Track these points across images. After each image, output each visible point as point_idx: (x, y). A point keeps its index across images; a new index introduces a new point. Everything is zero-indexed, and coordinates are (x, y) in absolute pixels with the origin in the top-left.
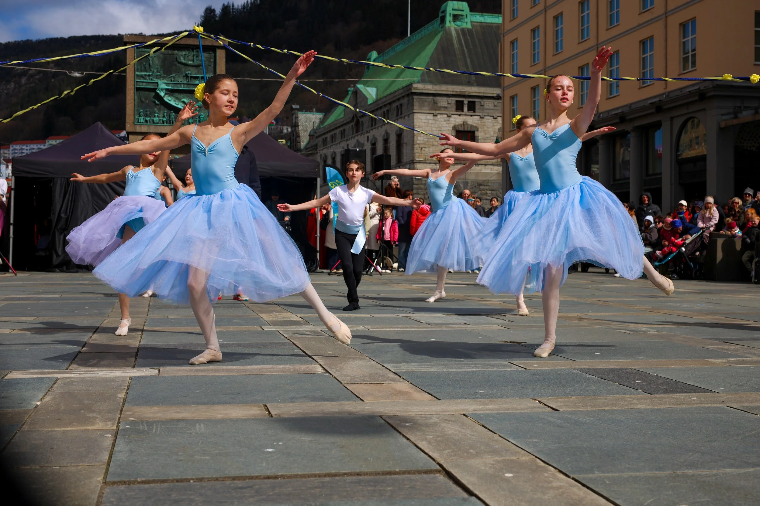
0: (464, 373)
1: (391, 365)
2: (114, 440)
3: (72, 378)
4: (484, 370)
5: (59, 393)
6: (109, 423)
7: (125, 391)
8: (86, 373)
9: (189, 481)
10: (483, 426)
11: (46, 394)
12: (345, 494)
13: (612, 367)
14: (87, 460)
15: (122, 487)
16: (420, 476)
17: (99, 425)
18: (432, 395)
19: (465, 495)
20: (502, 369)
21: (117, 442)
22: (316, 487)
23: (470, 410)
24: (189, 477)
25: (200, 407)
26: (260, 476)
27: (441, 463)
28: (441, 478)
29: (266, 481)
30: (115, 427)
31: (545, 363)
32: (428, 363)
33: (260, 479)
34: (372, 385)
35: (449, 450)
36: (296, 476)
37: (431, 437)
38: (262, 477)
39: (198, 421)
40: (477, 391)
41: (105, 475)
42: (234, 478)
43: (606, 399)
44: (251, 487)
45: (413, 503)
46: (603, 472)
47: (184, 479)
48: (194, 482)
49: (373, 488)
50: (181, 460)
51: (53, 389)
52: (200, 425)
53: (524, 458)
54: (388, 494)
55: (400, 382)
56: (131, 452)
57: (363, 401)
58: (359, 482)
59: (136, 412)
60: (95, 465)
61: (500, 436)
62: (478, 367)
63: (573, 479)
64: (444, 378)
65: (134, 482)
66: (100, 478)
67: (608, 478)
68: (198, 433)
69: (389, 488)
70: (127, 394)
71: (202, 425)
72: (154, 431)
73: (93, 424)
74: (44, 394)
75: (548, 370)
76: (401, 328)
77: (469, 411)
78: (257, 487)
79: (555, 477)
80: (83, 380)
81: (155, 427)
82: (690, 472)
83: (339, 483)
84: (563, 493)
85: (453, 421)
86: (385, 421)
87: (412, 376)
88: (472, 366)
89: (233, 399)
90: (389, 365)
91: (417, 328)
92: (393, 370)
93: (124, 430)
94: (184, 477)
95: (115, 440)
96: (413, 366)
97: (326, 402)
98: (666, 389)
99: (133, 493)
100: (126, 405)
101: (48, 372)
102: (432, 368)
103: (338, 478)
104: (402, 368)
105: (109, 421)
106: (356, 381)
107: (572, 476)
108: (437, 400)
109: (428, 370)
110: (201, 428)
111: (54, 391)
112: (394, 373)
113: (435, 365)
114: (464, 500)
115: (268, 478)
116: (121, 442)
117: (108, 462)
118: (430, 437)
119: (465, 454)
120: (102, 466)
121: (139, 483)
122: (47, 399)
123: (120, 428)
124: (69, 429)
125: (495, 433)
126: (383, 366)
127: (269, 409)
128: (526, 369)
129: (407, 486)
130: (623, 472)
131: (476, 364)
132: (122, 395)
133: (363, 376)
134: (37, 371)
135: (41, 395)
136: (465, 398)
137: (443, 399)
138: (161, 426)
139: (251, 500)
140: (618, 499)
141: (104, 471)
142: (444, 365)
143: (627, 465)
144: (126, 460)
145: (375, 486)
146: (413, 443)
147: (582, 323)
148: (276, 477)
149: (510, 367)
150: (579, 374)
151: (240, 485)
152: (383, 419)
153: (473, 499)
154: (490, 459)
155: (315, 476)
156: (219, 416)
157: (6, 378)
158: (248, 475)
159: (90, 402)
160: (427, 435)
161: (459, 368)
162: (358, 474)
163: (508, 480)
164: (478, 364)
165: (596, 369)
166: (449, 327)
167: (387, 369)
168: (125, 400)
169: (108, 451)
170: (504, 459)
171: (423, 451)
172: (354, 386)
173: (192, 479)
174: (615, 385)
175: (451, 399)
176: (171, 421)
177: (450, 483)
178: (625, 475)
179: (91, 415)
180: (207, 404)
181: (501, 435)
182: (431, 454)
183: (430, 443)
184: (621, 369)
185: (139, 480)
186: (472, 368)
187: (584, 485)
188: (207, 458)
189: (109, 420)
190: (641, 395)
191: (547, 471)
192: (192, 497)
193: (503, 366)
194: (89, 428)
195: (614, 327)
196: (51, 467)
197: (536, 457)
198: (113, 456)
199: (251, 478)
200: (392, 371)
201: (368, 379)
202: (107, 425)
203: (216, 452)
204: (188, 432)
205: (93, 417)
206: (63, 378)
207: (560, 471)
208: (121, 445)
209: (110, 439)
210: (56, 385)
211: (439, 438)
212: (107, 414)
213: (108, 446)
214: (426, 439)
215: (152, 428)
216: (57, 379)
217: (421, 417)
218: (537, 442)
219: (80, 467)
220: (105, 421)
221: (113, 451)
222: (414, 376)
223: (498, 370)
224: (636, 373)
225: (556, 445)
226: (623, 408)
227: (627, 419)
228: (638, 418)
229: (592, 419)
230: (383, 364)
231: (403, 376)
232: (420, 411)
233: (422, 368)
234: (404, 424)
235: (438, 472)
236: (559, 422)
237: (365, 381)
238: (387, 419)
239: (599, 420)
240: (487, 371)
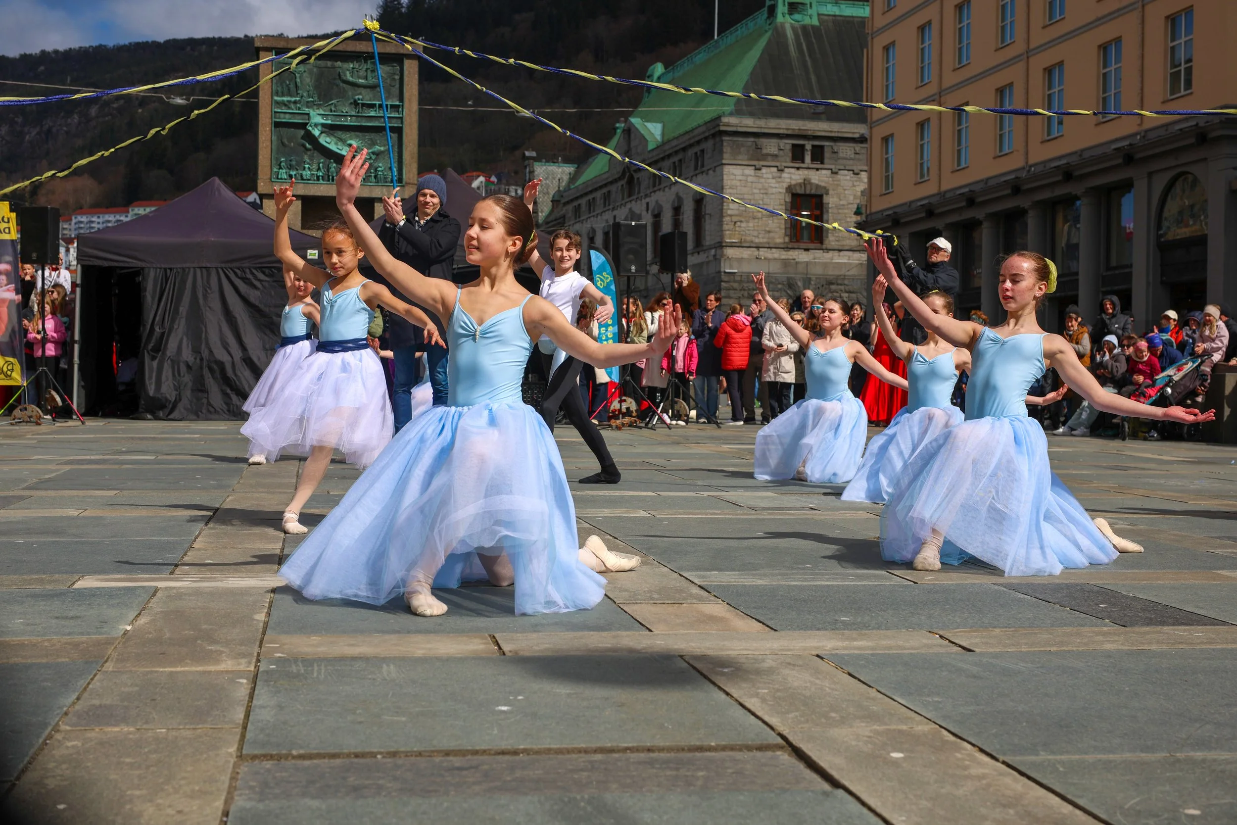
0: (814, 588)
1: (694, 573)
2: (251, 689)
3: (179, 588)
4: (847, 583)
5: (162, 612)
6: (243, 661)
7: (266, 610)
8: (202, 580)
9: (375, 757)
10: (850, 674)
11: (140, 614)
12: (629, 781)
14: (209, 719)
15: (268, 764)
16: (751, 754)
17: (227, 665)
18: (763, 624)
19: (827, 787)
20: (876, 583)
21: (256, 692)
22: (582, 770)
23: (828, 648)
24: (375, 750)
25: (387, 637)
26: (490, 750)
27: (785, 733)
28: (785, 758)
29: (499, 757)
30: (252, 668)
31: (946, 573)
32: (754, 572)
33: (490, 754)
34: (664, 605)
35: (797, 714)
36: (549, 751)
37: (766, 691)
38: (493, 752)
39: (385, 660)
40: (837, 618)
41: (239, 744)
42: (447, 753)
43: (1051, 634)
44: (476, 767)
45: (742, 798)
46: (1053, 753)
47: (368, 753)
48: (384, 757)
49: (674, 773)
50: (361, 723)
51: (150, 605)
52: (388, 666)
53: (920, 728)
54: (699, 783)
55: (710, 602)
56: (280, 707)
57: (651, 631)
58: (651, 763)
59: (284, 644)
60: (222, 728)
61: (879, 691)
62: (837, 578)
63: (1004, 763)
64: (781, 596)
65: (287, 757)
66: (233, 750)
67: (1062, 763)
68: (386, 680)
69: (701, 774)
70: (269, 614)
71: (392, 667)
72: (315, 675)
73: (217, 662)
74: (136, 614)
75: (952, 585)
76: (706, 514)
77: (826, 650)
78: (486, 767)
79: (973, 759)
80: (197, 592)
81: (316, 668)
82: (1199, 755)
83: (619, 764)
84: (989, 785)
85: (801, 666)
86: (689, 663)
87: (728, 592)
88: (827, 576)
89: (440, 625)
90: (690, 573)
91: (733, 514)
92: (697, 582)
93: (267, 672)
94: (367, 750)
95: (253, 689)
96: (729, 575)
97: (592, 633)
98: (1151, 619)
99: (284, 774)
100: (268, 632)
101: (143, 578)
102: (761, 579)
103: (616, 755)
104: (713, 579)
105: (242, 658)
106: (638, 599)
107: (1001, 758)
108: (773, 632)
109: (754, 583)
110: (390, 671)
111: (152, 608)
112: (699, 586)
113: (765, 575)
114: (825, 794)
115: (503, 753)
116: (263, 691)
117: (244, 723)
118: (763, 691)
119: (823, 720)
120: (234, 730)
121: (294, 757)
122: (142, 621)
123: (261, 669)
124: (179, 669)
125: (870, 686)
126: (681, 575)
127: (500, 642)
128: (915, 583)
129: (730, 771)
130: (1086, 753)
131: (833, 574)
132: (261, 617)
133: (650, 591)
134: (123, 576)
135: (132, 615)
136: (819, 629)
137: (782, 630)
138: (326, 666)
139: (477, 788)
140: (1081, 797)
141: (238, 737)
142: (780, 574)
143: (1093, 743)
144: (272, 720)
145: (677, 769)
146: (737, 700)
148: (515, 753)
149: (890, 579)
150: (1003, 591)
151: (457, 765)
152: (685, 661)
153: (840, 792)
154: (864, 729)
155: (580, 751)
156: (419, 653)
157: (75, 586)
158: (469, 748)
159: (211, 627)
160: (758, 688)
161: (806, 580)
162: (649, 750)
163: (895, 763)
164: (837, 574)
165: (1032, 584)
166: (786, 514)
167: (687, 581)
168: (266, 624)
169: (243, 705)
170: (887, 729)
171: (753, 714)
172: (635, 607)
173: (380, 753)
174: (1064, 611)
175: (795, 630)
176: (341, 659)
177: (801, 766)
178: (1090, 758)
179: (212, 648)
180: (398, 632)
181: (879, 689)
182: (766, 718)
183: (764, 700)
184: (1073, 586)
185: (294, 752)
186: (827, 581)
187: (1022, 774)
188: (404, 719)
189: (243, 655)
190: (1108, 627)
191: (959, 749)
192: (381, 782)
193: (878, 577)
194: (212, 668)
196: (152, 729)
197: (941, 726)
198: (251, 713)
199: (475, 753)
200: (696, 584)
201: (656, 596)
202: (239, 664)
203: (417, 709)
204: (370, 677)
205: (216, 651)
206: (166, 588)
207: (982, 750)
208: (263, 697)
209: (246, 686)
210: (155, 600)
211: (779, 694)
212: (238, 647)
213: (242, 698)
214: (757, 695)
215: (313, 669)
216: (156, 590)
217: (747, 658)
218: (940, 702)
219: (200, 730)
220: (236, 658)
221: (251, 706)
222: (733, 592)
223: (870, 583)
224: (1098, 592)
225: (972, 708)
226: (1080, 649)
227: (1088, 666)
228: (1107, 665)
229: (1030, 665)
230: (681, 573)
231: (714, 591)
232: (746, 649)
233: (745, 580)
234: (720, 669)
235: (780, 748)
236: (975, 670)
237: (652, 599)
238: (691, 662)
239: (1041, 667)
240: (851, 585)
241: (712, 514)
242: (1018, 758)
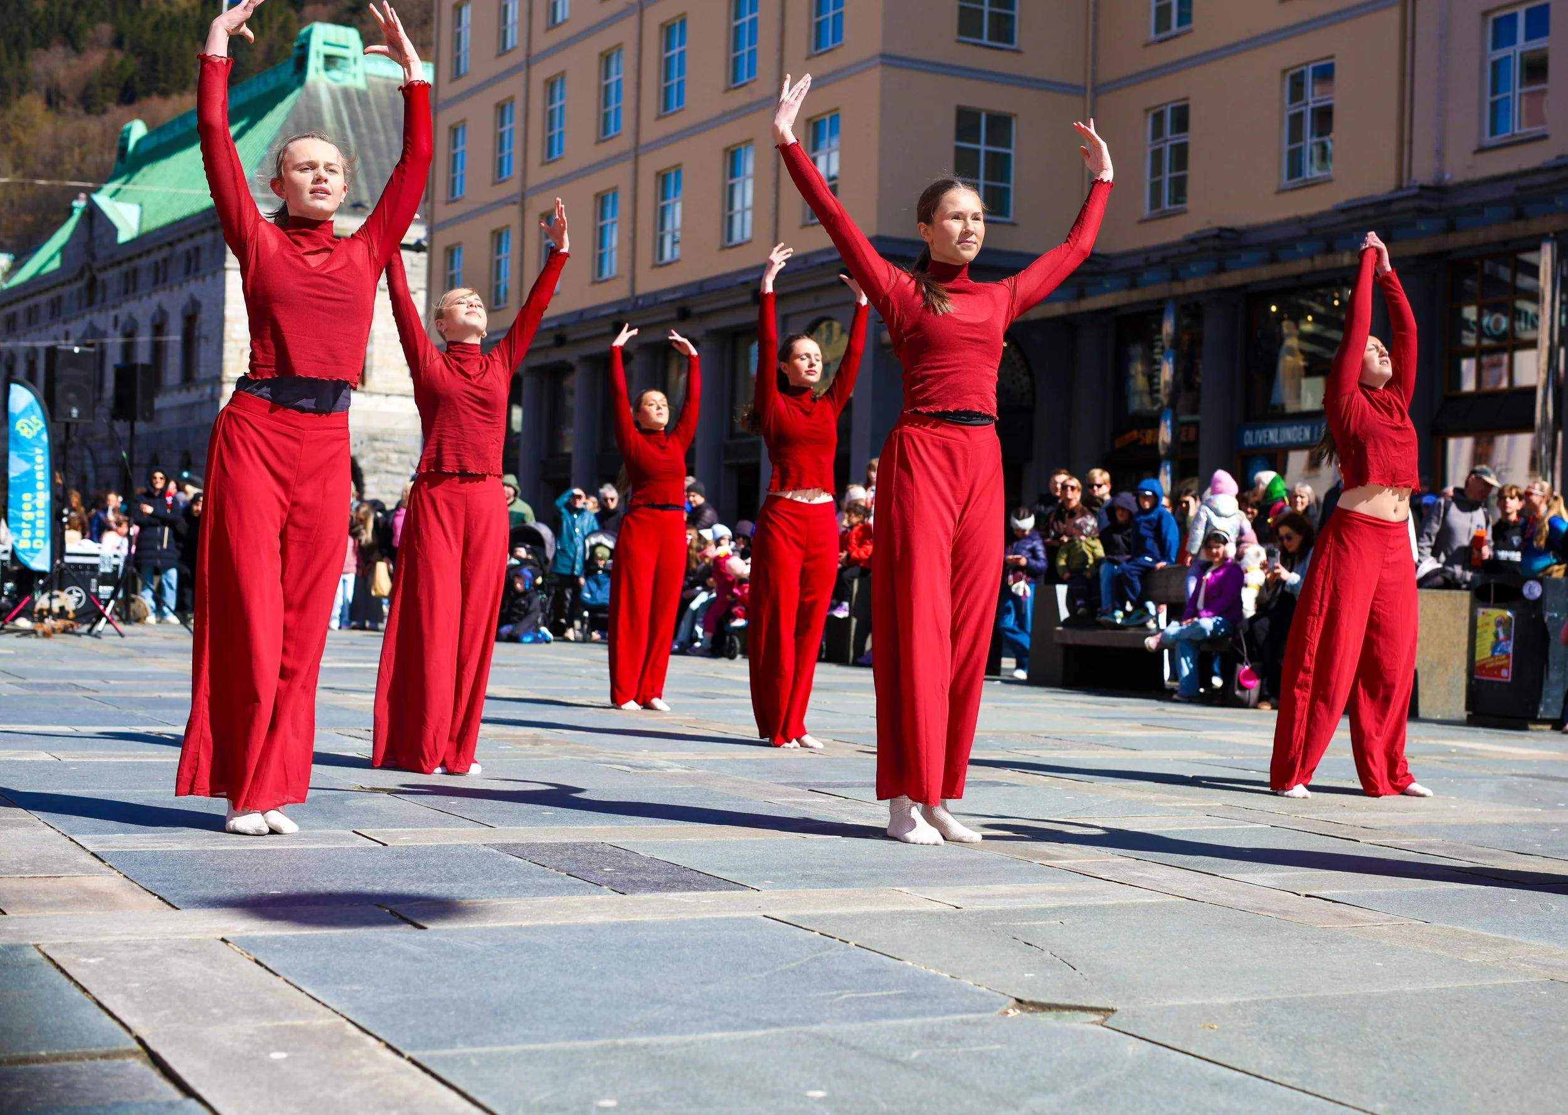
0: (248, 854)
1: (91, 836)
4: (294, 847)
10: (257, 962)
13: (566, 840)
16: (92, 1063)
18: (164, 900)
19: (177, 1095)
20: (333, 846)
23: (238, 930)
27: (145, 1035)
28: (139, 1066)
31: (429, 832)
34: (34, 880)
35: (168, 1011)
37: (137, 985)
40: (264, 891)
43: (531, 905)
46: (473, 1045)
53: (321, 1022)
55: (100, 873)
57: (5, 914)
61: (287, 981)
63: (410, 1059)
64: (201, 864)
67: (478, 1056)
75: (431, 846)
77: (235, 932)
79: (371, 1055)
82: (643, 1040)
84: (379, 1085)
85: (195, 953)
86: (44, 954)
87: (130, 860)
90: (85, 836)
92: (90, 849)
96: (138, 839)
98: (658, 884)
102: (180, 843)
104: (113, 844)
107: (407, 1054)
108: (173, 911)
109: (169, 849)
112: (93, 854)
113: (187, 838)
114: (171, 1105)
118: (133, 985)
119: (200, 1018)
125: (277, 975)
126: (71, 840)
128: (384, 845)
130: (512, 1044)
133: (20, 862)
137: (185, 907)
143: (526, 1032)
146: (94, 998)
147: (537, 750)
149: (353, 840)
150: (493, 854)
152: (40, 950)
153: (192, 1102)
154: (247, 1026)
160: (129, 982)
163: (274, 1065)
165: (532, 844)
167: (78, 847)
170: (278, 1026)
171: (111, 1014)
174: (558, 876)
175: (202, 907)
177: (154, 1074)
178: (514, 1049)
181: (288, 978)
182: (126, 1019)
183: (130, 996)
184: (582, 846)
186: (269, 844)
187: (425, 1070)
190: (607, 896)
191: (357, 1043)
193: (337, 838)
195: (601, 759)
197: (348, 1020)
200: (87, 850)
201: (27, 868)
207: (388, 1046)
211: (153, 988)
214: (123, 991)
217: (127, 945)
218: (358, 991)
222: (136, 859)
223: (325, 846)
224: (609, 853)
225: (396, 996)
226: (559, 923)
227: (560, 942)
228: (582, 941)
229: (488, 943)
230: (72, 837)
231: (110, 860)
232: (128, 934)
233: (158, 845)
234: (85, 960)
235: (135, 1054)
236: (416, 950)
237: (19, 871)
238: (49, 953)
239: (502, 945)
240: (299, 849)
241: (142, 757)
242: (428, 1053)
